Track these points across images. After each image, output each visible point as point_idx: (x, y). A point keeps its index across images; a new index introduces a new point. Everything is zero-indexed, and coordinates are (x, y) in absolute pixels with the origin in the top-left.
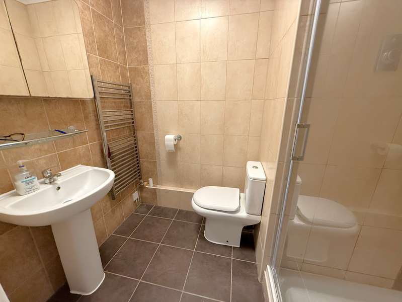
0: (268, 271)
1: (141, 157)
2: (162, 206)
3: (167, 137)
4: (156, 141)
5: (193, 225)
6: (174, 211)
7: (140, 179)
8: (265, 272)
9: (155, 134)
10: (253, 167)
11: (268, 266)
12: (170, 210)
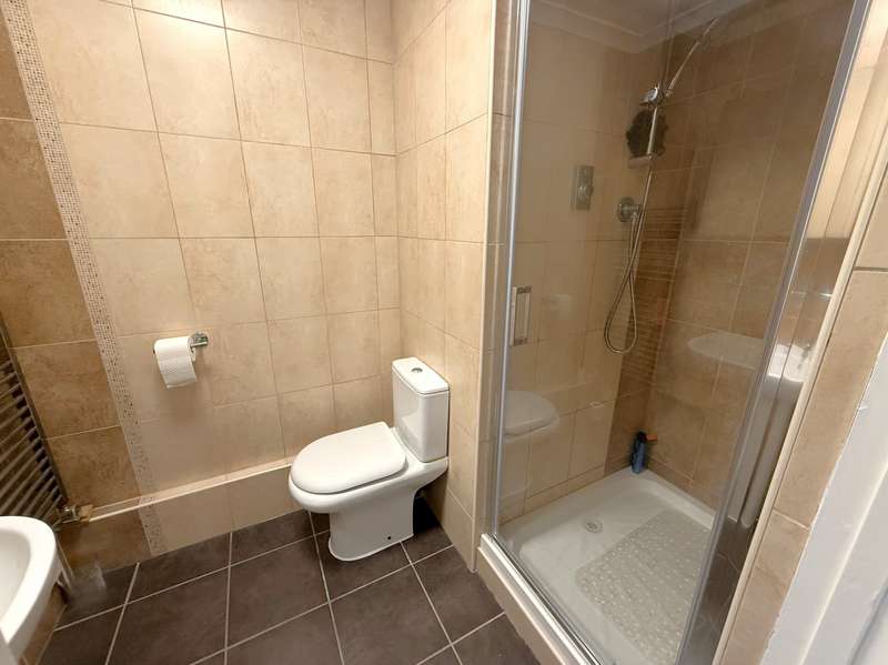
0: (486, 544)
1: (46, 433)
2: (170, 550)
3: (161, 346)
4: (107, 366)
5: (291, 549)
6: (220, 544)
7: (60, 506)
8: (480, 549)
9: (103, 344)
10: (414, 370)
11: (483, 536)
12: (203, 548)
